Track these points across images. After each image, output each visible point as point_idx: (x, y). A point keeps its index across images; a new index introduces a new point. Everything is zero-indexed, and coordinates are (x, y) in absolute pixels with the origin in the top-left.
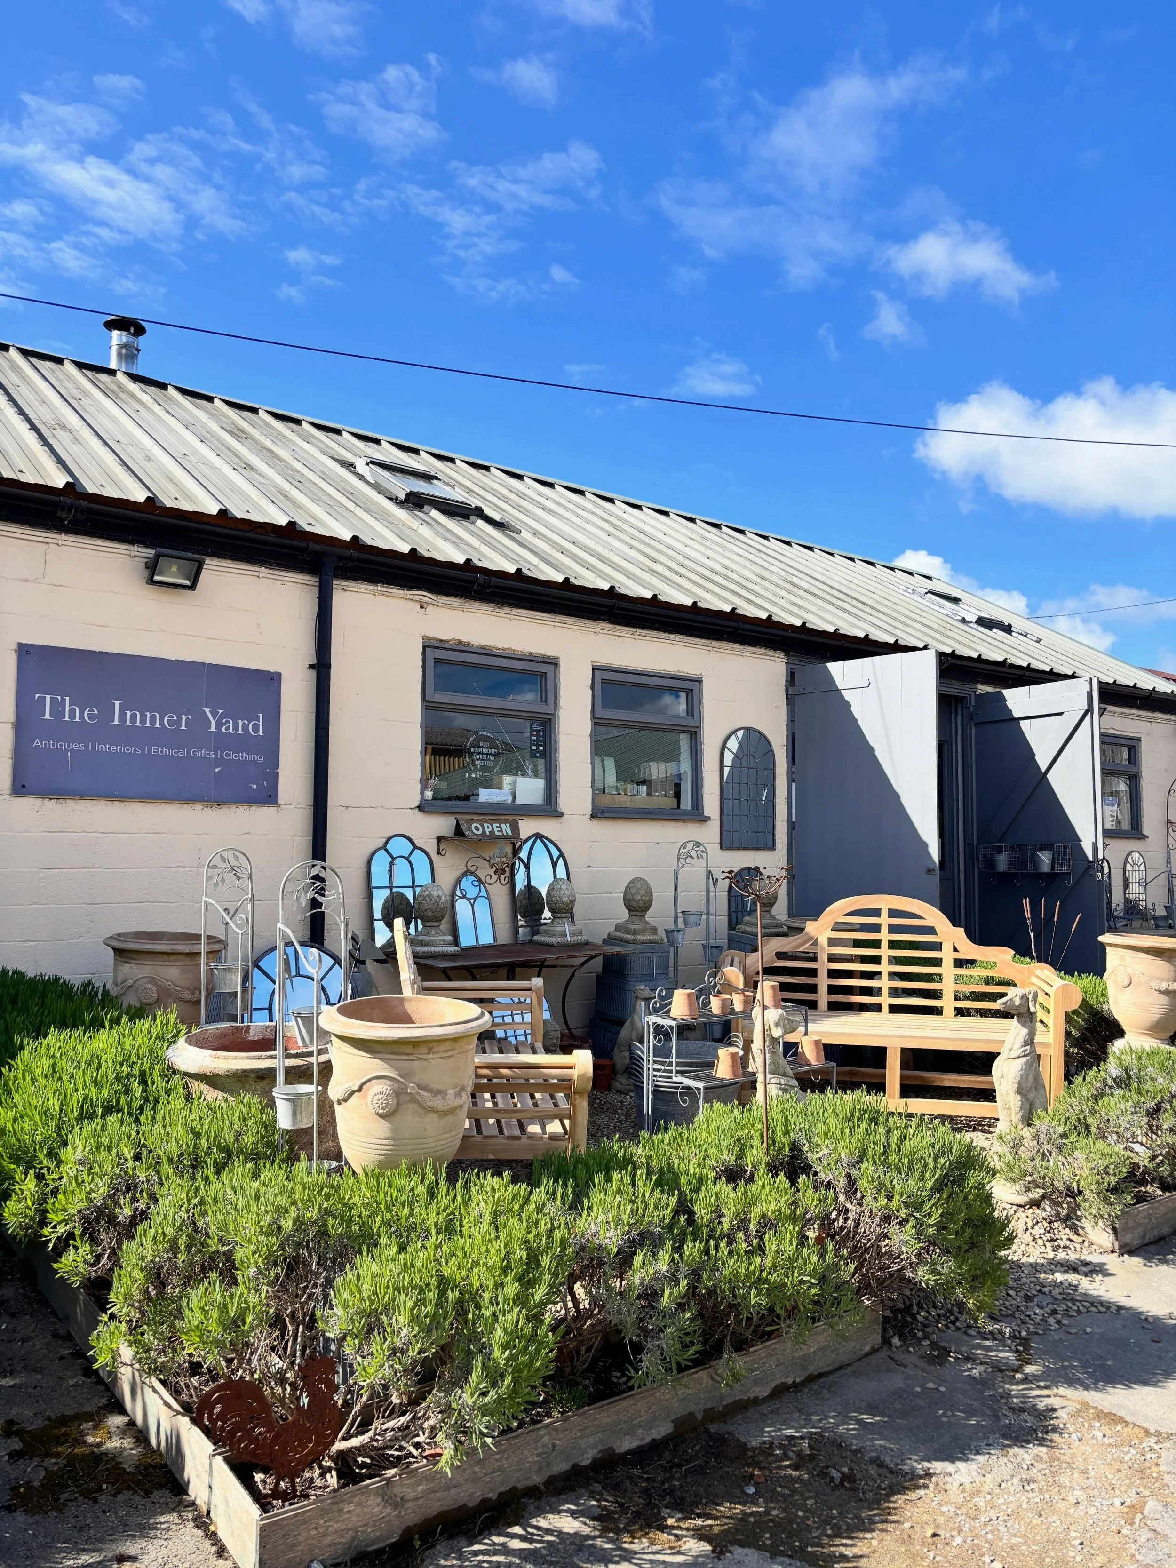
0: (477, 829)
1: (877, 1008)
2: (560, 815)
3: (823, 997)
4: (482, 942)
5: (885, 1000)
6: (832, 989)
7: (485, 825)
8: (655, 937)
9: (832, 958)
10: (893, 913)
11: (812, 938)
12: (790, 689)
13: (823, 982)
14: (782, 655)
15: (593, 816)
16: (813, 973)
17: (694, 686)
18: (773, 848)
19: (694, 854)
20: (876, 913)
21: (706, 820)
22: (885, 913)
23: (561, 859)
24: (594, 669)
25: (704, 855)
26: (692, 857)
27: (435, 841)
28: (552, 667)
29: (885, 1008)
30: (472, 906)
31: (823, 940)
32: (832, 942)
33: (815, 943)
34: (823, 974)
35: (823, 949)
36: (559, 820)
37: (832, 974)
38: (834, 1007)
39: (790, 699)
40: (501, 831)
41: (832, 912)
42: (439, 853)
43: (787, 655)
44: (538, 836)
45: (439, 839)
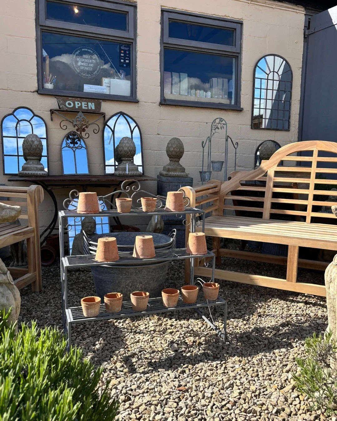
0: (70, 104)
1: (303, 219)
2: (137, 102)
3: (267, 210)
4: (79, 172)
5: (309, 214)
6: (274, 206)
7: (76, 103)
8: (182, 174)
9: (276, 185)
10: (321, 153)
11: (263, 171)
12: (307, 31)
13: (268, 200)
14: (303, 9)
15: (161, 104)
16: (262, 194)
17: (237, 26)
18: (288, 130)
19: (219, 126)
20: (309, 153)
21: (240, 110)
22: (315, 154)
23: (137, 128)
24: (163, 11)
25: (225, 126)
26: (218, 128)
27: (49, 112)
28: (132, 8)
29: (308, 219)
30: (74, 152)
31: (271, 173)
32: (277, 174)
33: (266, 175)
34: (268, 195)
35: (270, 178)
36: (136, 105)
37: (276, 195)
38: (275, 217)
39: (306, 38)
40: (88, 106)
41: (279, 153)
42: (52, 120)
43: (306, 9)
44: (122, 114)
45: (52, 112)
